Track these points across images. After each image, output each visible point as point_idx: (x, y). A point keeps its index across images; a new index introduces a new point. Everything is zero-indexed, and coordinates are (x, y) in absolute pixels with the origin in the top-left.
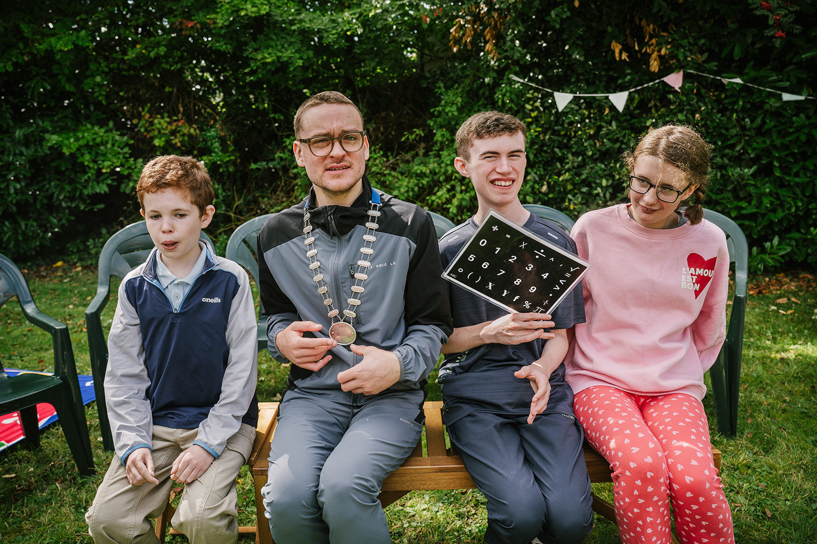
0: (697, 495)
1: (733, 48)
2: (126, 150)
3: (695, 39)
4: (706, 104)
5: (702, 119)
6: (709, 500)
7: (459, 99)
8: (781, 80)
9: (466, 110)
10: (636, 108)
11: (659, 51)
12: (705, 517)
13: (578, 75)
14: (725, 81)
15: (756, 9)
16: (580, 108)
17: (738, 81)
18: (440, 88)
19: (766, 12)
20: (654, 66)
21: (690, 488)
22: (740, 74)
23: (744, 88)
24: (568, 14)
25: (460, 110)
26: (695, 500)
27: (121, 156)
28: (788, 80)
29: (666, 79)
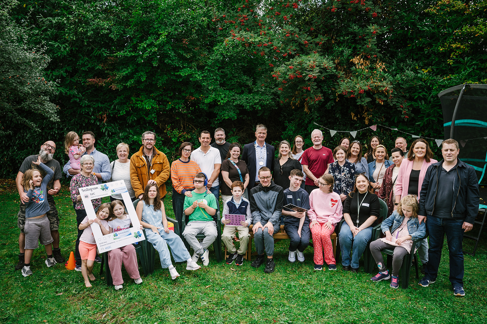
0: (324, 237)
1: (395, 118)
2: (161, 142)
3: (381, 114)
4: (386, 137)
5: (384, 142)
6: (326, 238)
7: (294, 128)
8: (412, 130)
9: (296, 132)
10: (360, 136)
11: (368, 117)
12: (325, 241)
13: (340, 122)
14: (392, 129)
15: (398, 108)
16: (340, 135)
17: (396, 129)
18: (286, 123)
19: (401, 110)
20: (367, 122)
21: (323, 236)
22: (397, 127)
23: (398, 132)
24: (334, 104)
25: (294, 132)
26: (324, 238)
27: (159, 145)
28: (414, 130)
29: (370, 127)
